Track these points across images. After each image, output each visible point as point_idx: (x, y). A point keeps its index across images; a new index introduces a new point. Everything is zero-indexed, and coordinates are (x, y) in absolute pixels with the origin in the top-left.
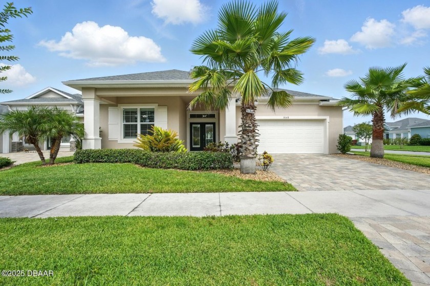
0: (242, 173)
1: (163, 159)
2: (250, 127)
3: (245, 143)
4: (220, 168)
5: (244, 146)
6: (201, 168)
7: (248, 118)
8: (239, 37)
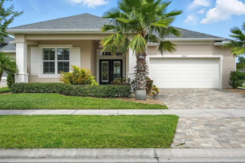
0: (136, 99)
1: (81, 90)
2: (142, 68)
3: (138, 79)
4: (121, 96)
5: (137, 81)
6: (108, 97)
7: (140, 62)
8: (134, 8)
